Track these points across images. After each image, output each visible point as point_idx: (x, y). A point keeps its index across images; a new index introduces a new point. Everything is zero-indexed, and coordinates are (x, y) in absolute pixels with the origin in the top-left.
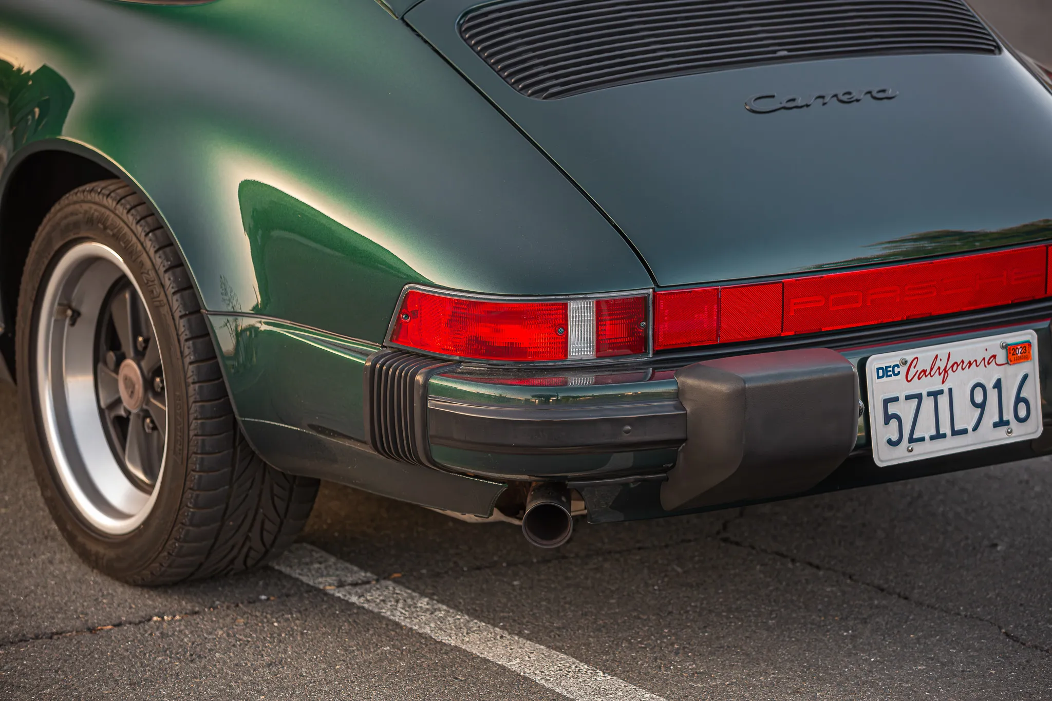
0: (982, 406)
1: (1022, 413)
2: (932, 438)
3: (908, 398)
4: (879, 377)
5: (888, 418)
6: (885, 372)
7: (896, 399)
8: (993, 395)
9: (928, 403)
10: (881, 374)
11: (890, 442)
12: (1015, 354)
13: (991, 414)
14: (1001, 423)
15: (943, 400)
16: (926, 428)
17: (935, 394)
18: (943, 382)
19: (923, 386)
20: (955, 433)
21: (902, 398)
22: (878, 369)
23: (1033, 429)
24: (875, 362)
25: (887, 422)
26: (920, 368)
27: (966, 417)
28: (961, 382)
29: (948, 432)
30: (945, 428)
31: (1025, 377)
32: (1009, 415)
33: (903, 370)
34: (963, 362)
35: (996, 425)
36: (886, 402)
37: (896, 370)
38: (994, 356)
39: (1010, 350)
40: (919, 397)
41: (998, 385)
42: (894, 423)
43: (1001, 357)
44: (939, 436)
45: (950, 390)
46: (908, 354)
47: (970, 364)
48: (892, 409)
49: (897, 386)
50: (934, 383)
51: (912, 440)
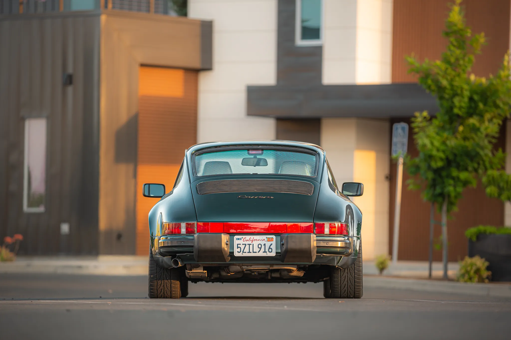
0: (261, 248)
1: (270, 250)
2: (248, 252)
3: (243, 244)
4: (237, 240)
5: (238, 247)
8: (263, 247)
9: (247, 246)
11: (238, 252)
13: (263, 250)
14: (265, 252)
15: (251, 246)
16: (247, 250)
17: (249, 245)
19: (247, 243)
20: (253, 252)
21: (241, 244)
22: (237, 238)
23: (273, 254)
24: (236, 237)
25: (238, 248)
26: (246, 239)
27: (256, 249)
28: (256, 243)
30: (251, 251)
31: (272, 244)
32: (267, 250)
33: (242, 239)
34: (256, 239)
35: (263, 252)
36: (238, 244)
37: (241, 239)
38: (264, 239)
39: (269, 239)
40: (246, 244)
41: (265, 245)
42: (239, 249)
43: (266, 240)
44: (249, 252)
45: (253, 244)
46: (244, 237)
47: (258, 240)
48: (239, 246)
49: (241, 242)
50: (250, 242)
51: (243, 252)
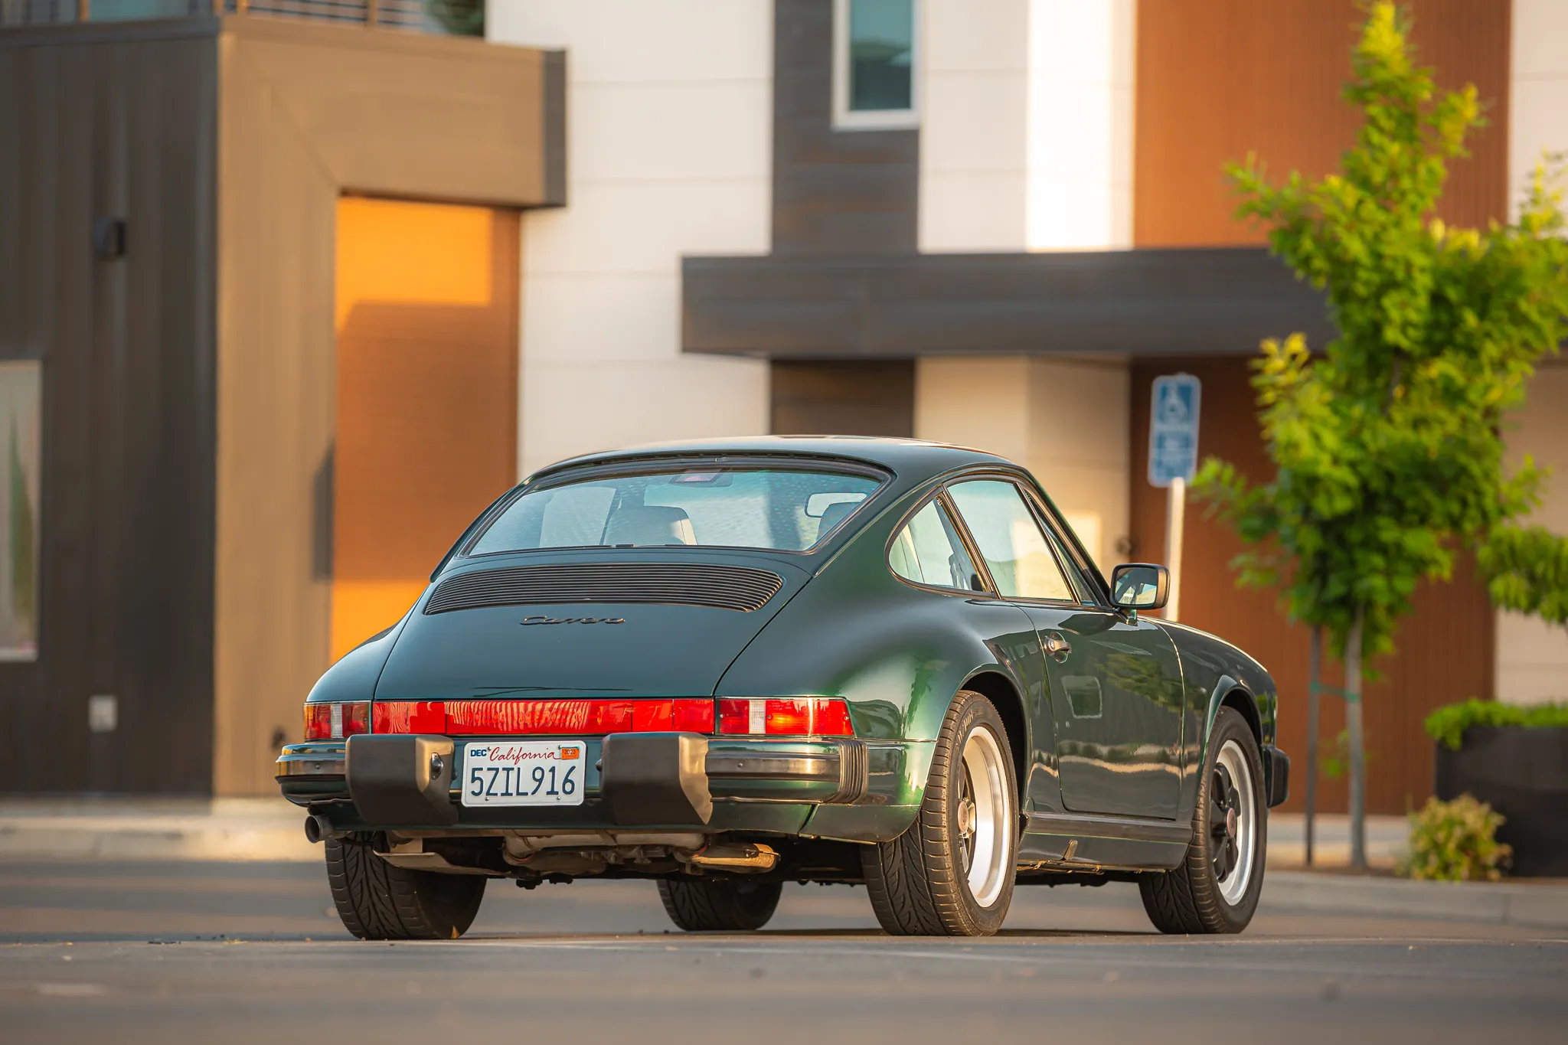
0: (540, 781)
1: (568, 787)
2: (502, 795)
3: (489, 769)
4: (472, 755)
5: (474, 779)
6: (477, 753)
7: (481, 769)
8: (548, 776)
9: (502, 775)
10: (473, 753)
11: (473, 793)
12: (566, 754)
13: (546, 785)
14: (552, 792)
15: (513, 775)
16: (499, 787)
17: (508, 770)
18: (515, 764)
19: (500, 764)
20: (518, 794)
21: (485, 769)
22: (472, 751)
23: (577, 799)
24: (470, 746)
25: (473, 781)
26: (500, 754)
27: (528, 785)
28: (526, 766)
29: (515, 794)
30: (512, 789)
31: (573, 768)
32: (558, 787)
33: (489, 753)
34: (530, 754)
35: (548, 793)
36: (474, 770)
37: (484, 753)
38: (553, 753)
39: (565, 751)
40: (497, 770)
41: (553, 770)
42: (478, 782)
43: (557, 754)
44: (507, 794)
45: (519, 769)
46: (493, 745)
47: (535, 755)
48: (477, 774)
49: (484, 762)
50: (510, 763)
51: (488, 793)
